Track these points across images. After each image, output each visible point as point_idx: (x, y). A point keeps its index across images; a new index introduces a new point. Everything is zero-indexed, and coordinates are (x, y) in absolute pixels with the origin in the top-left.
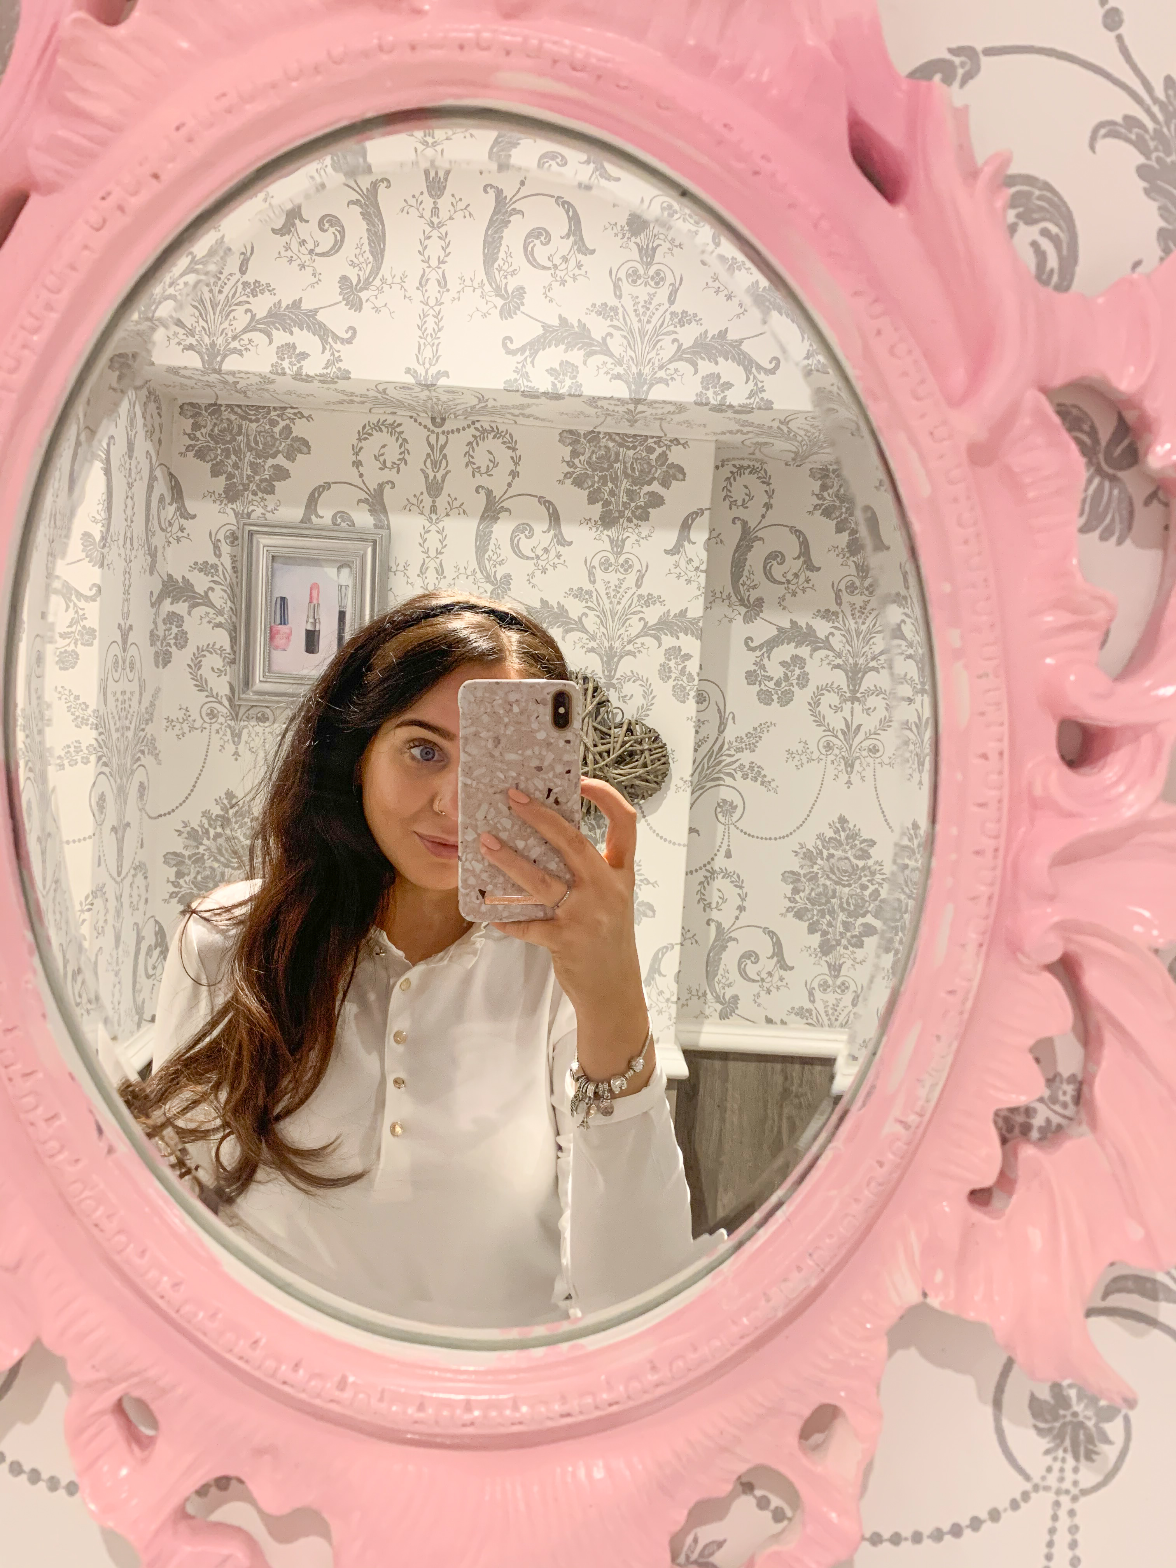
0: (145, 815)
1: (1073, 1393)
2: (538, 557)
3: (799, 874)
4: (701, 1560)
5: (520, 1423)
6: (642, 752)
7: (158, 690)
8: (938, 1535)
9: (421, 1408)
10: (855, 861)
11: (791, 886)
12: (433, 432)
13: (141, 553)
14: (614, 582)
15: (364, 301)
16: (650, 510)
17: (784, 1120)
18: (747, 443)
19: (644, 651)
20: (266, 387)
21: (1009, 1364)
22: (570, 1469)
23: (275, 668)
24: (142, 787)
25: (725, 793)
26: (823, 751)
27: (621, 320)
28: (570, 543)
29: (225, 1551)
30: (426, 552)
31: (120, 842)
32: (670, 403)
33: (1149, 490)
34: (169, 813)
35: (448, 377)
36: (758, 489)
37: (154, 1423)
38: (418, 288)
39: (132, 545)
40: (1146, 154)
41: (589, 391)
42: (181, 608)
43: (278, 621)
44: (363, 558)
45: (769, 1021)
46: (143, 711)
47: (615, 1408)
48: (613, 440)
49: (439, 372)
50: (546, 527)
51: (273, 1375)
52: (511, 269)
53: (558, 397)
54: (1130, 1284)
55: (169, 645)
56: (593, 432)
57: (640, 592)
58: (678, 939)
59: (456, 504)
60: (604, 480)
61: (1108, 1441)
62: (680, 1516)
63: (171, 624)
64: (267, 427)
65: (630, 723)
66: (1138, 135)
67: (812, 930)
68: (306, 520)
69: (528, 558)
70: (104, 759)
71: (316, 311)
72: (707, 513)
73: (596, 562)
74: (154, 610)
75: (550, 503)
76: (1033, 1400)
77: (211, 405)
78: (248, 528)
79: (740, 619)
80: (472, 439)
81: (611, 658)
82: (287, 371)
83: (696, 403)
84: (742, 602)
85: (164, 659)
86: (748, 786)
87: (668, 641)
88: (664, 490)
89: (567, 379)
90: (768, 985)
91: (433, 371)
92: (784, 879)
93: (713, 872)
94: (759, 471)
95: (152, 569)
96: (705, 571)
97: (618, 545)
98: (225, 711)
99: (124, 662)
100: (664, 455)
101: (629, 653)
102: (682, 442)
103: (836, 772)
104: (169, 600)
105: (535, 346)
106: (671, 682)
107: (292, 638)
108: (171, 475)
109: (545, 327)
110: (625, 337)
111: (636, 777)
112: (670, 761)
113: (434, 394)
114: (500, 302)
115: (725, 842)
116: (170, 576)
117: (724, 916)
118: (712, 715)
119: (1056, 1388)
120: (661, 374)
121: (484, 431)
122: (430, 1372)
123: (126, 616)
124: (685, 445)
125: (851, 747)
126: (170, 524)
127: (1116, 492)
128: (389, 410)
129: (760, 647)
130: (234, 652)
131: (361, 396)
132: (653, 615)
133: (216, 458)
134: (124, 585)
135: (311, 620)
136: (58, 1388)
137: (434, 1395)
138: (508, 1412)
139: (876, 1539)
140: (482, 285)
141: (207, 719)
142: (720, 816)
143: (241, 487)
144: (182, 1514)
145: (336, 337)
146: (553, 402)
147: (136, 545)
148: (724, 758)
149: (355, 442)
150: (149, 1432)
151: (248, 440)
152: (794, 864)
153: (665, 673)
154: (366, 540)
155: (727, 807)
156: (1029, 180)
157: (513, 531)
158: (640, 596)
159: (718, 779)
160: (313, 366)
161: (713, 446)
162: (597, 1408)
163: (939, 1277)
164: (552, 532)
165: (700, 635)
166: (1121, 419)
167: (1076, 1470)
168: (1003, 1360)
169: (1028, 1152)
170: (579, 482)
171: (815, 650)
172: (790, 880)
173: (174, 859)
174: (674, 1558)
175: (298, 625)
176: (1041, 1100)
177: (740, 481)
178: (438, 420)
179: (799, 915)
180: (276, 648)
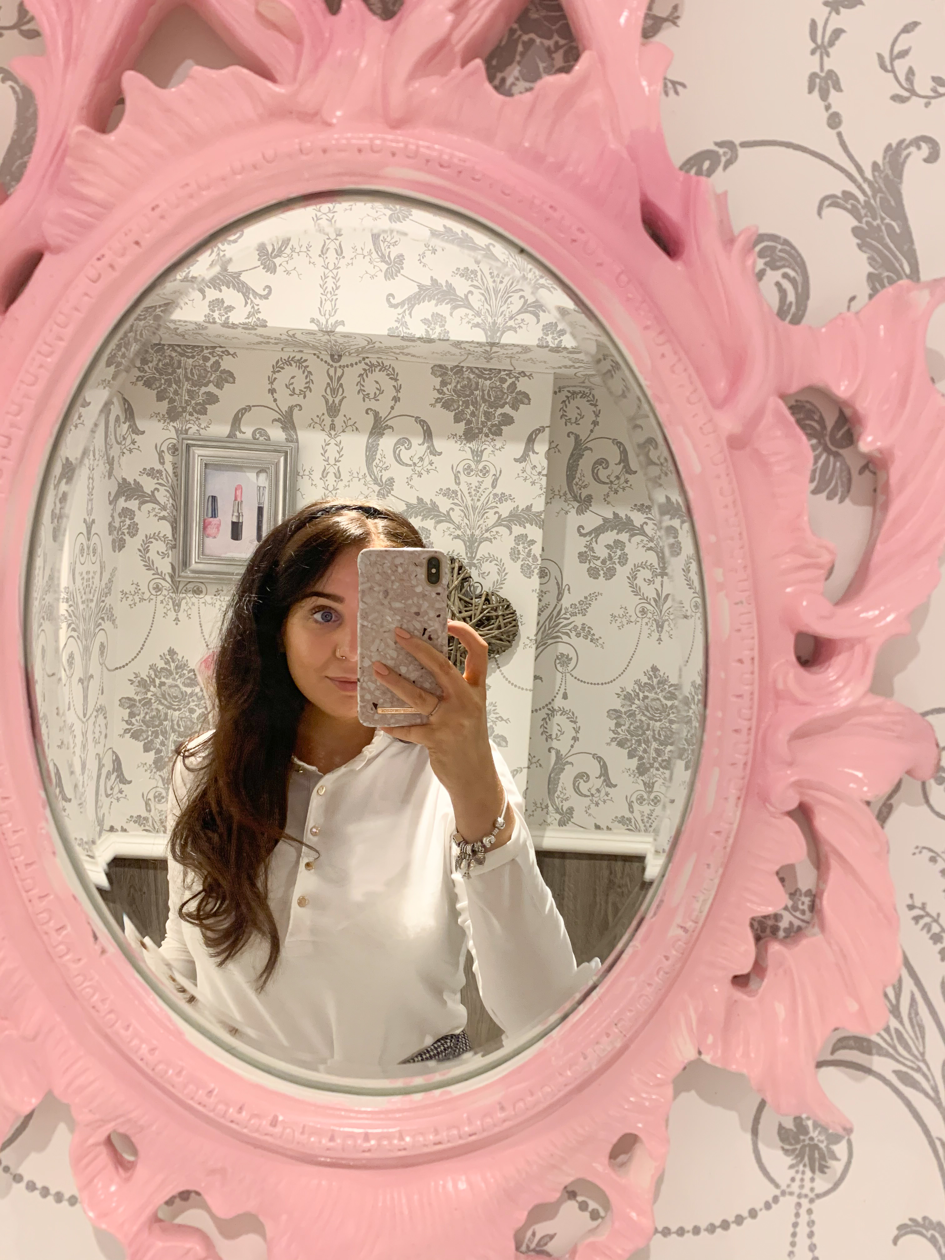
0: (104, 668)
1: (810, 1123)
2: (415, 464)
3: (621, 712)
4: (538, 1249)
5: (405, 1149)
6: (497, 617)
7: (115, 569)
8: (712, 1229)
9: (332, 1139)
10: (664, 702)
11: (615, 721)
12: (332, 366)
13: (101, 462)
14: (475, 484)
15: (277, 265)
16: (503, 427)
17: (610, 905)
18: (578, 375)
19: (499, 538)
20: (201, 332)
21: (762, 1104)
22: (441, 1182)
23: (207, 551)
24: (102, 647)
25: (562, 648)
26: (639, 615)
27: (480, 281)
28: (440, 454)
29: (188, 1245)
30: (327, 460)
31: (86, 690)
32: (518, 346)
33: (863, 463)
34: (124, 666)
35: (344, 325)
36: (588, 410)
37: (134, 1151)
38: (320, 256)
39: (94, 456)
40: (859, 218)
41: (454, 337)
42: (133, 504)
43: (210, 515)
44: (277, 465)
45: (598, 827)
46: (104, 586)
47: (473, 1138)
48: (474, 373)
49: (336, 322)
50: (421, 440)
51: (224, 1116)
52: (393, 241)
53: (430, 341)
54: (852, 1043)
55: (123, 533)
56: (457, 366)
57: (495, 491)
58: (525, 763)
59: (350, 423)
60: (466, 404)
61: (836, 1159)
62: (522, 1216)
63: (125, 517)
64: (201, 362)
65: (487, 595)
66: (853, 205)
67: (631, 755)
68: (231, 435)
69: (407, 465)
70: (73, 626)
71: (239, 273)
72: (547, 430)
73: (460, 469)
74: (112, 507)
75: (424, 421)
76: (781, 1129)
77: (156, 345)
78: (186, 442)
79: (573, 511)
80: (363, 372)
81: (472, 544)
82: (217, 320)
83: (538, 346)
84: (575, 498)
85: (119, 545)
86: (580, 643)
87: (517, 530)
88: (514, 412)
89: (437, 327)
90: (597, 799)
91: (332, 321)
92: (609, 716)
93: (553, 710)
94: (588, 396)
95: (110, 474)
96: (546, 475)
97: (478, 455)
98: (168, 585)
99: (88, 548)
100: (513, 385)
101: (487, 539)
102: (528, 374)
103: (649, 631)
104: (124, 498)
105: (413, 301)
106: (520, 562)
107: (221, 528)
108: (125, 399)
109: (420, 286)
110: (483, 294)
111: (492, 637)
112: (519, 624)
113: (333, 338)
114: (384, 267)
115: (563, 687)
116: (124, 480)
117: (562, 745)
118: (552, 586)
119: (798, 1120)
120: (511, 323)
121: (372, 366)
122: (338, 1113)
123: (90, 513)
124: (530, 376)
125: (661, 612)
126: (124, 439)
127: (838, 464)
128: (296, 349)
129: (590, 533)
130: (175, 540)
131: (276, 339)
132: (505, 509)
133: (160, 387)
134: (88, 488)
135: (236, 514)
136: (62, 1128)
137: (342, 1129)
138: (396, 1142)
139: (666, 1232)
140: (370, 253)
141: (153, 592)
142: (558, 666)
143: (180, 410)
144: (156, 1219)
145: (255, 294)
146: (427, 345)
147: (97, 456)
148: (561, 620)
149: (270, 374)
150: (131, 1158)
151: (186, 372)
152: (617, 704)
153: (514, 555)
154: (279, 452)
155: (564, 659)
156: (774, 238)
157: (395, 445)
158: (496, 495)
159: (557, 637)
160: (238, 317)
161: (551, 378)
162: (460, 1137)
163: (710, 1040)
164: (426, 445)
165: (542, 525)
166: (841, 413)
167: (812, 1180)
168: (759, 1100)
169: (775, 948)
170: (447, 405)
171: (632, 536)
172: (614, 716)
173: (128, 703)
174: (518, 1248)
175: (226, 518)
176: (786, 908)
177: (574, 403)
178: (336, 357)
179: (621, 744)
180: (208, 536)
